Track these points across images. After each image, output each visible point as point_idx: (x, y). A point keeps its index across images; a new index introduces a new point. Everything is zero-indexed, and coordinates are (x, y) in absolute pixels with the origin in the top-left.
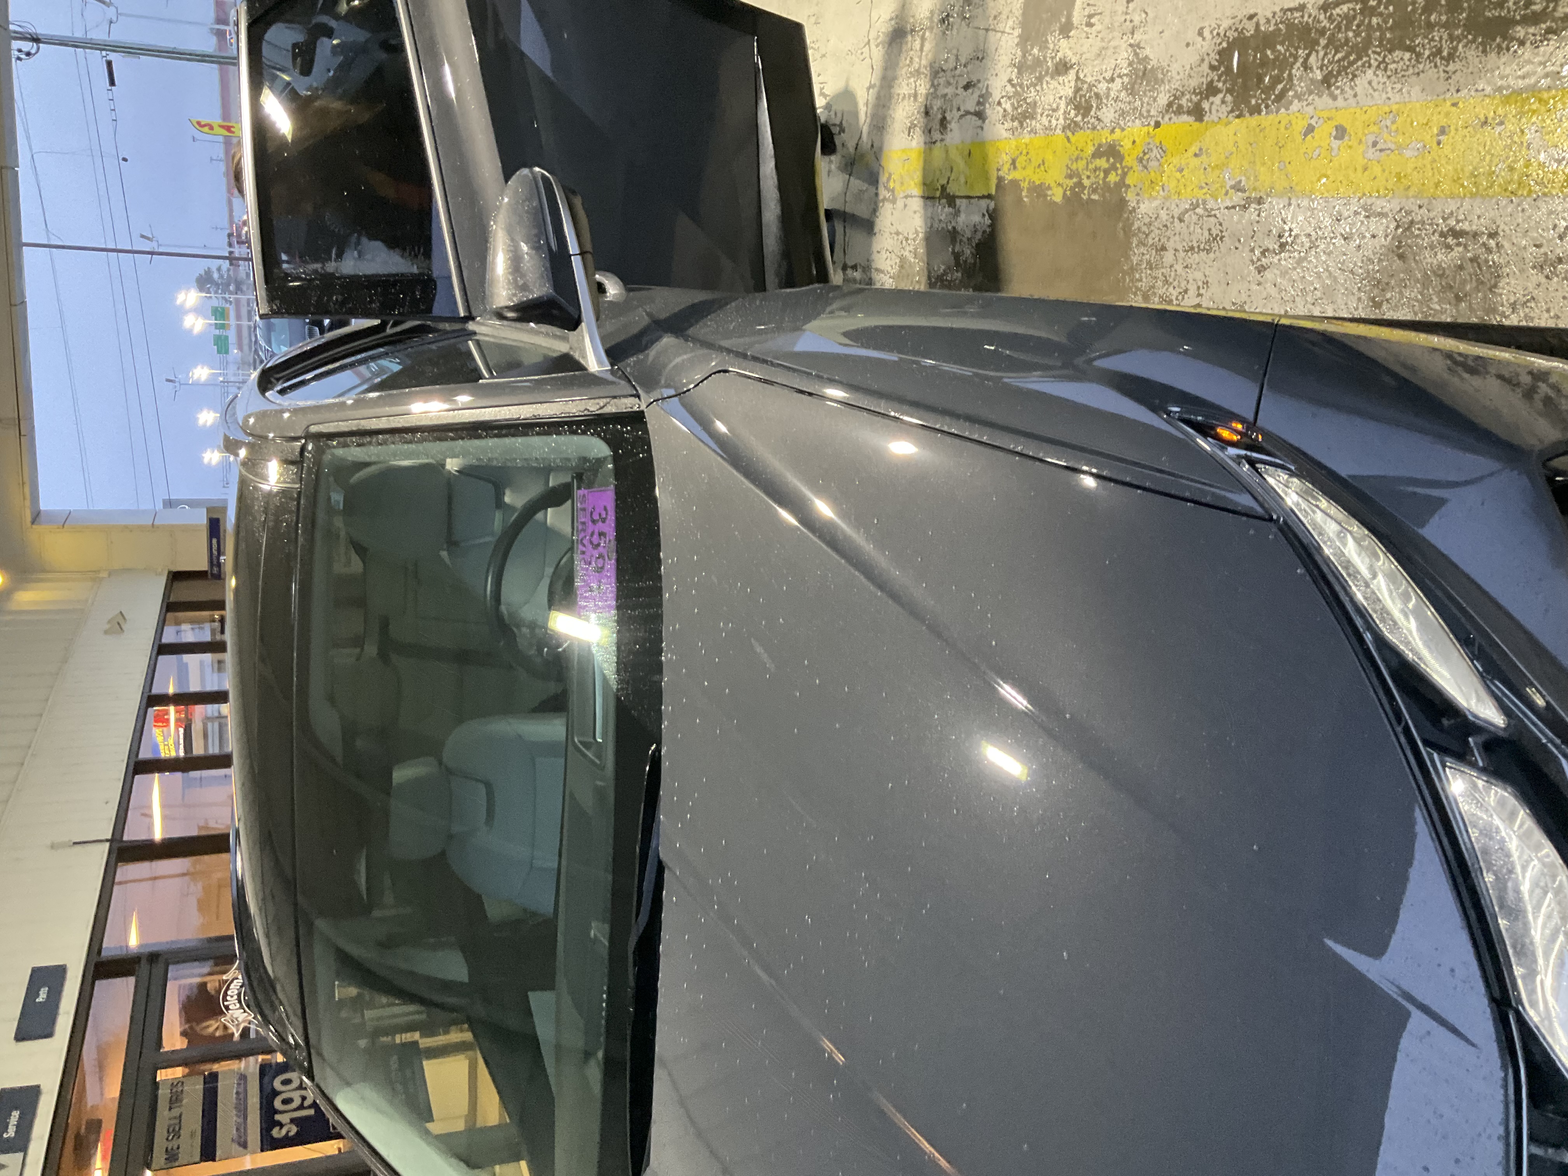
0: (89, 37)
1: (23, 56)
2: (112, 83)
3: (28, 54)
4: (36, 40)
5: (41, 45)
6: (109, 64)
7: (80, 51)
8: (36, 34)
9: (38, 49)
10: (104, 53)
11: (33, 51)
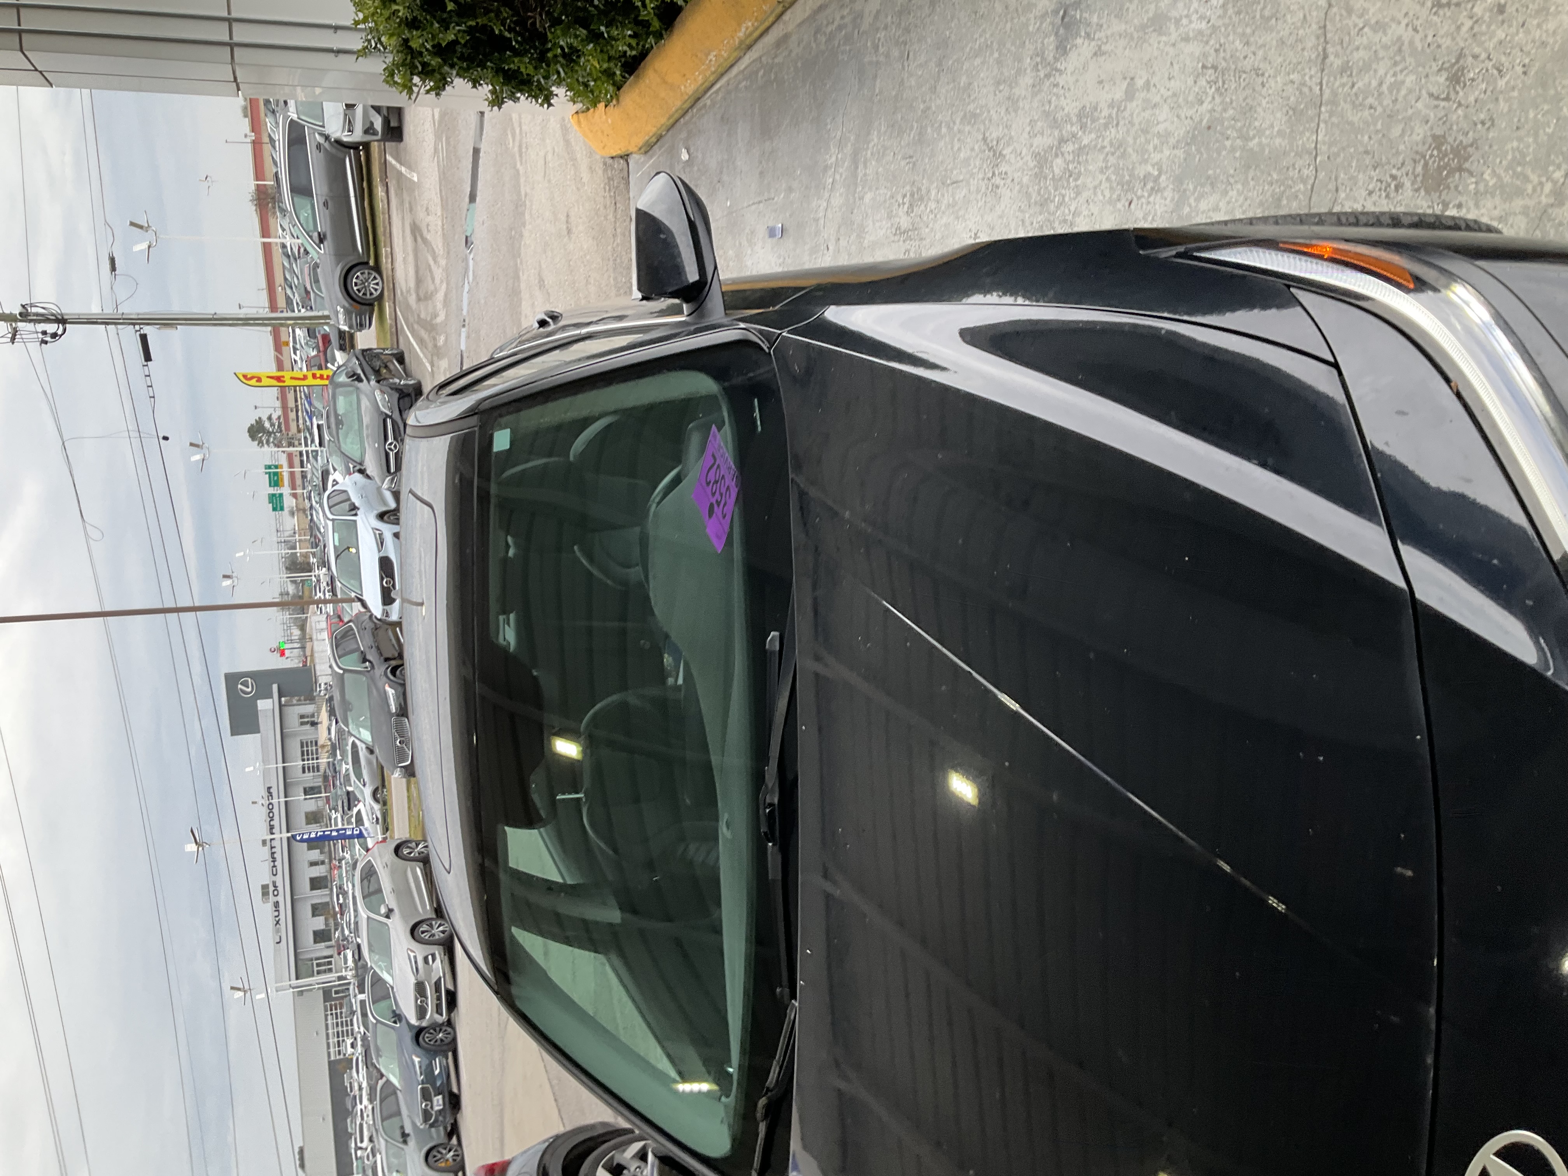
0: (120, 311)
1: (48, 339)
2: (148, 357)
3: (54, 335)
4: (62, 321)
5: (68, 326)
6: (144, 338)
7: (110, 327)
8: (62, 315)
9: (65, 330)
10: (137, 327)
11: (60, 332)
